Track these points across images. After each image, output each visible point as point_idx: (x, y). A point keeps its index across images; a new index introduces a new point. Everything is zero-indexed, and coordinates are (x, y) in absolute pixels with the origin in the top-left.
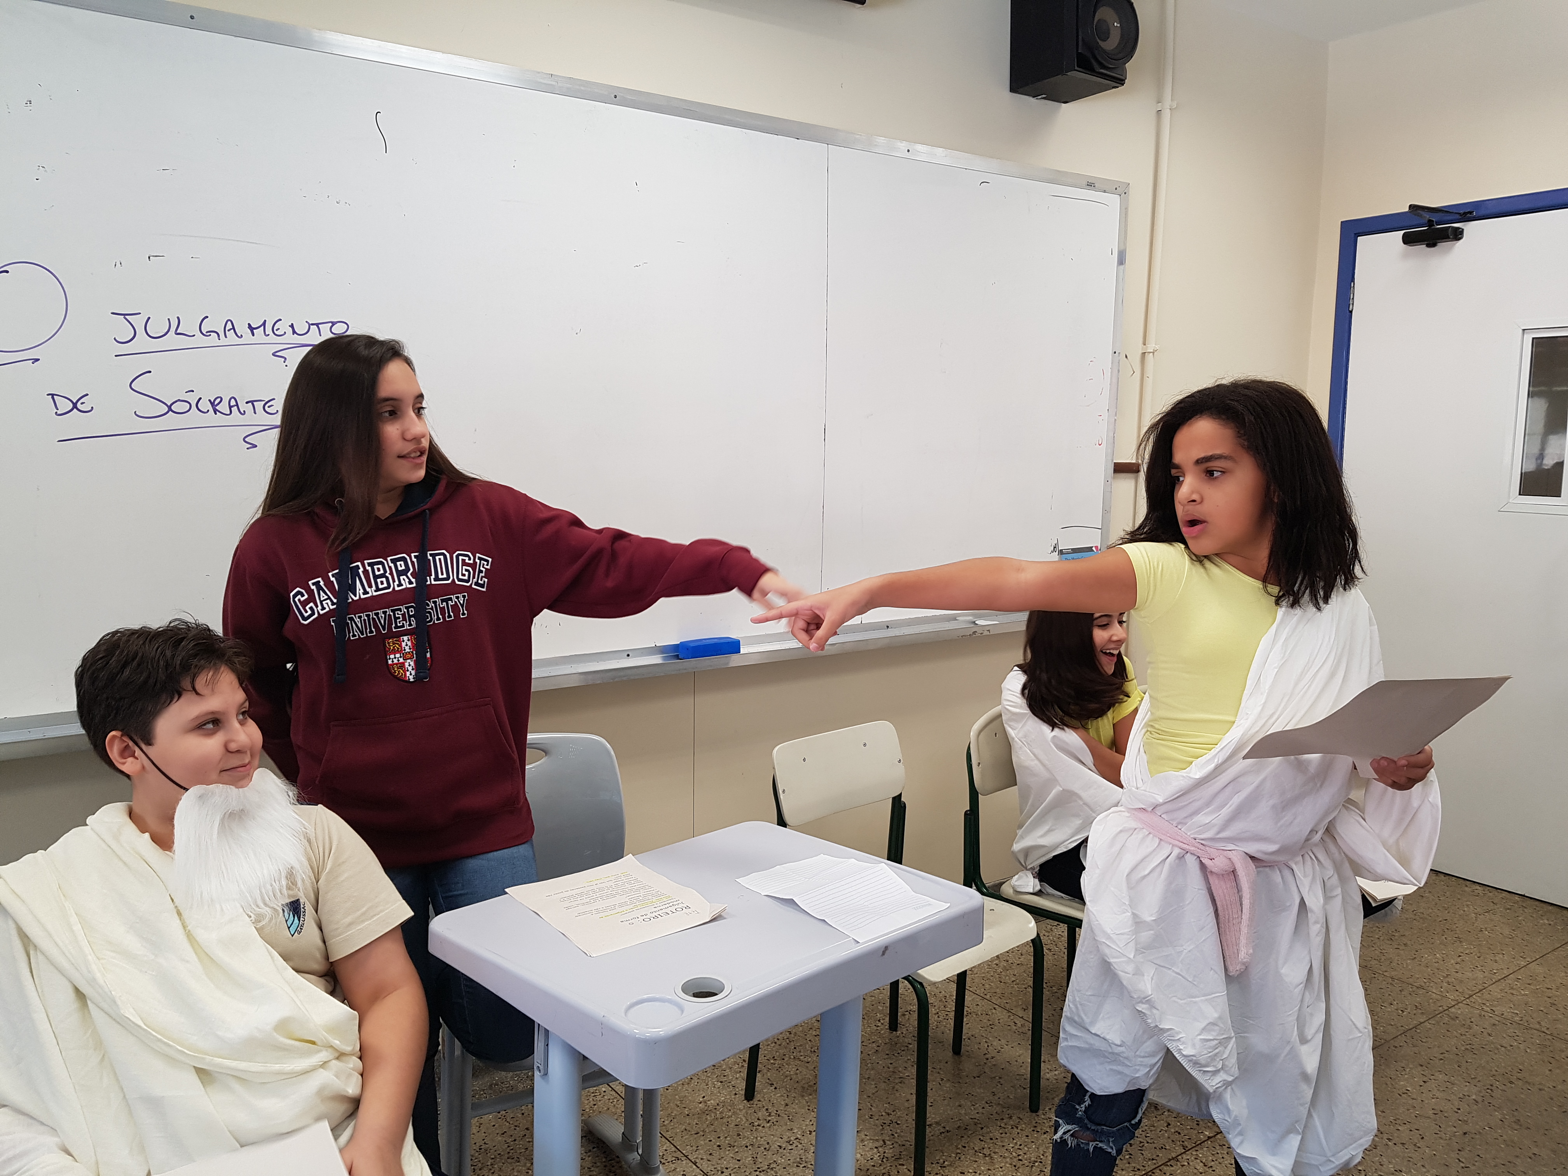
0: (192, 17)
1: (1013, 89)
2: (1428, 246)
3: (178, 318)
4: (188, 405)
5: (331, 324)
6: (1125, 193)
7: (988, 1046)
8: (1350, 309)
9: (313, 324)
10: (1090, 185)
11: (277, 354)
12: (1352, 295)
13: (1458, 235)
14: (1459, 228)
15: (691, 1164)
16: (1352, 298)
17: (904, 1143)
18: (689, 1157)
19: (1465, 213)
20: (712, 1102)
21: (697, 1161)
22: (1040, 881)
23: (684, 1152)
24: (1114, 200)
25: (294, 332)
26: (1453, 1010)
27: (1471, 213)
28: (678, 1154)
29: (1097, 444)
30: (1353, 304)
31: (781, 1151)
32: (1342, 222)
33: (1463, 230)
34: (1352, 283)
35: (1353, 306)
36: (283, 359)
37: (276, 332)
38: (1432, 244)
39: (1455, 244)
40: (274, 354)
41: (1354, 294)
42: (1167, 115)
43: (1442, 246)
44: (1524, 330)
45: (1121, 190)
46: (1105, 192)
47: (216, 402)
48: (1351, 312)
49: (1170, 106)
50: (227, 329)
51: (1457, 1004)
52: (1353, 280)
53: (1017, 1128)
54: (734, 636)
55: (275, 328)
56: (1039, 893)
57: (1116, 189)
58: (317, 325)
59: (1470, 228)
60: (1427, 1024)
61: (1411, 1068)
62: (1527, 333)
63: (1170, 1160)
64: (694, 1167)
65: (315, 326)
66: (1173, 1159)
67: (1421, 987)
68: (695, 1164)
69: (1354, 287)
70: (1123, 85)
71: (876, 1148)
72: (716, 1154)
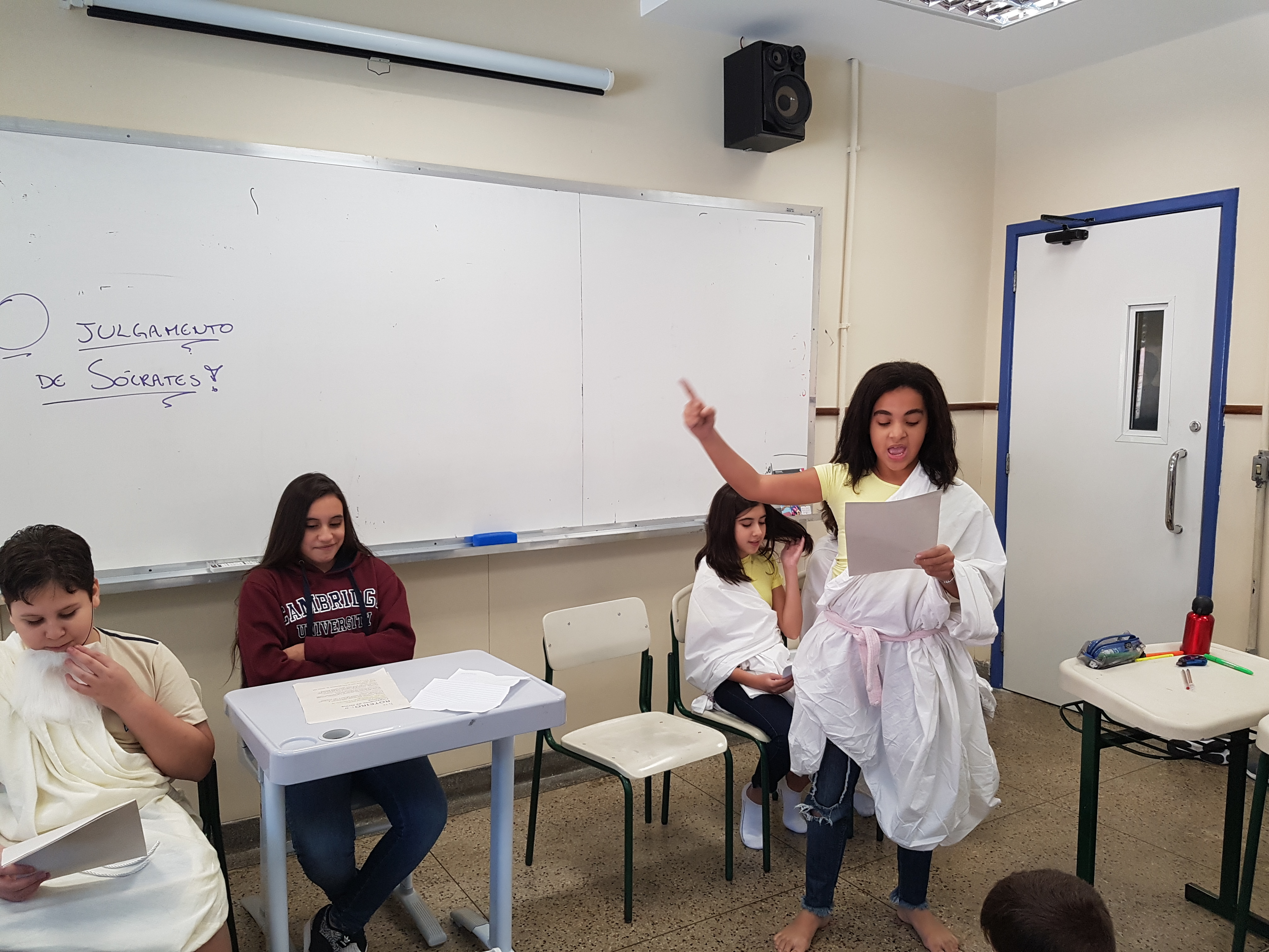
0: (128, 136)
1: (727, 145)
2: (1064, 244)
3: (120, 325)
4: (126, 380)
5: (220, 326)
6: (819, 215)
7: (687, 818)
8: (1014, 291)
9: (208, 327)
10: (790, 211)
11: (185, 346)
12: (1015, 280)
13: (1084, 235)
14: (1085, 230)
15: (455, 884)
16: (1015, 282)
17: (603, 876)
18: (456, 880)
19: (1087, 220)
20: (483, 848)
21: (460, 882)
22: (714, 702)
23: (453, 877)
24: (810, 221)
25: (196, 332)
26: (1039, 806)
27: (1092, 219)
28: (449, 878)
29: (802, 395)
30: (1016, 287)
31: (518, 878)
32: (1007, 226)
33: (1088, 232)
34: (1015, 272)
35: (1016, 288)
36: (189, 350)
37: (184, 332)
38: (1067, 243)
39: (1082, 243)
40: (182, 347)
41: (1016, 280)
42: (854, 156)
43: (1074, 243)
44: (1130, 306)
45: (816, 213)
46: (802, 215)
47: (144, 378)
48: (1015, 293)
49: (856, 149)
50: (152, 331)
51: (1044, 803)
52: (1015, 269)
53: (685, 869)
54: (514, 531)
55: (183, 330)
56: (714, 710)
57: (811, 212)
58: (211, 327)
59: (1093, 231)
60: (1015, 816)
61: (986, 843)
62: (1132, 309)
63: (782, 893)
64: (457, 886)
65: (210, 328)
66: (784, 892)
67: (1024, 791)
68: (458, 884)
69: (1016, 274)
70: (803, 140)
71: (583, 878)
72: (474, 879)
